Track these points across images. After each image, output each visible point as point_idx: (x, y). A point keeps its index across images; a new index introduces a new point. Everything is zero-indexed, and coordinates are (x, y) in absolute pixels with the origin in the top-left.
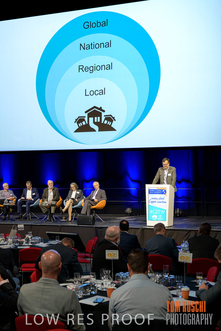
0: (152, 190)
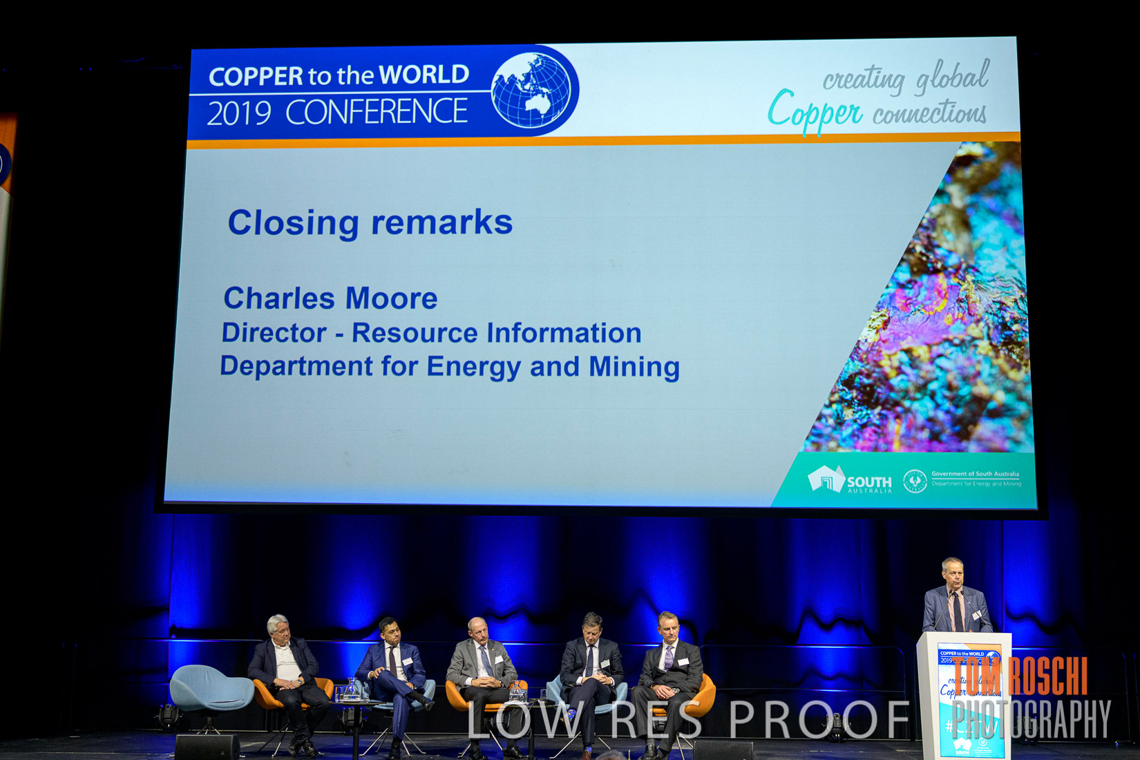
0: (950, 653)
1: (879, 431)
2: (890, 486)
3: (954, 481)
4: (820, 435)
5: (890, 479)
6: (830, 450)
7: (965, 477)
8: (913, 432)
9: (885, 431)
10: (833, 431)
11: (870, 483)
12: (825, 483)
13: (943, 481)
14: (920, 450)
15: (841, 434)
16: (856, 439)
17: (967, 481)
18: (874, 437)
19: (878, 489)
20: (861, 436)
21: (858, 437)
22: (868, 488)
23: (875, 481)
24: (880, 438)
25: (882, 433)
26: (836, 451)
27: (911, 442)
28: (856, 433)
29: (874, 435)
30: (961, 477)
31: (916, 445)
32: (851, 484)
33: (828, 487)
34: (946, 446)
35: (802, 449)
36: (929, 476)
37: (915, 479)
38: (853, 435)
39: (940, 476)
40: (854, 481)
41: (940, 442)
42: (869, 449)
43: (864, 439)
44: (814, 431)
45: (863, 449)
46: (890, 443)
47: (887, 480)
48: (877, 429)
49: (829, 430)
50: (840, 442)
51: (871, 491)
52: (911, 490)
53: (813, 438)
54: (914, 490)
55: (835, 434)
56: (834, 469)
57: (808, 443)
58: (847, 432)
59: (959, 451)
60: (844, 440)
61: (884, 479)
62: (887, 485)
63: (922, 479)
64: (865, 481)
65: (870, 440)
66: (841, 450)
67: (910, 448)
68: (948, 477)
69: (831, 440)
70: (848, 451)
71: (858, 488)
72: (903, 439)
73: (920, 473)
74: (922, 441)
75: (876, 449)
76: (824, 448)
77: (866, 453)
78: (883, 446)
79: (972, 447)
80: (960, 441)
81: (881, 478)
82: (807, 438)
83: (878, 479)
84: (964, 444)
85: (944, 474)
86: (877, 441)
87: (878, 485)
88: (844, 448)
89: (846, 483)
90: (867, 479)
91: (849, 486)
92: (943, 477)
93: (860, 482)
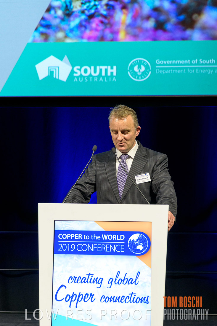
1: (106, 21)
2: (115, 74)
3: (177, 69)
4: (48, 26)
5: (115, 67)
6: (58, 40)
7: (188, 64)
8: (139, 22)
9: (112, 21)
10: (61, 22)
11: (95, 72)
12: (51, 73)
13: (166, 69)
14: (145, 39)
15: (69, 25)
16: (83, 29)
17: (190, 68)
18: (101, 27)
19: (103, 77)
20: (88, 26)
21: (86, 27)
22: (93, 77)
23: (101, 70)
24: (106, 28)
25: (109, 23)
26: (63, 41)
27: (137, 31)
28: (84, 23)
29: (100, 25)
30: (184, 64)
31: (141, 34)
32: (76, 73)
33: (54, 76)
34: (170, 34)
35: (30, 40)
36: (154, 64)
37: (139, 67)
38: (80, 25)
39: (164, 64)
40: (80, 70)
41: (165, 31)
42: (96, 39)
43: (92, 30)
44: (44, 23)
45: (89, 38)
46: (116, 33)
47: (112, 68)
48: (104, 20)
49: (58, 21)
50: (68, 32)
51: (96, 79)
52: (135, 78)
53: (41, 29)
54: (138, 78)
55: (63, 25)
56: (61, 59)
57: (37, 34)
58: (75, 22)
59: (183, 39)
60: (71, 31)
61: (109, 67)
62: (112, 73)
63: (147, 67)
64: (90, 70)
65: (97, 30)
66: (68, 41)
67: (135, 37)
68: (172, 64)
69: (59, 31)
70: (75, 41)
71: (84, 77)
72: (129, 29)
73: (144, 62)
74: (147, 30)
75: (102, 38)
76: (52, 38)
77: (92, 42)
78: (109, 35)
79: (196, 35)
80: (185, 30)
81: (106, 67)
82: (36, 29)
83: (103, 68)
84: (188, 32)
85: (168, 62)
86: (103, 31)
87: (103, 74)
88: (71, 38)
89: (72, 72)
90: (92, 67)
91: (75, 75)
92: (167, 64)
93: (86, 71)
